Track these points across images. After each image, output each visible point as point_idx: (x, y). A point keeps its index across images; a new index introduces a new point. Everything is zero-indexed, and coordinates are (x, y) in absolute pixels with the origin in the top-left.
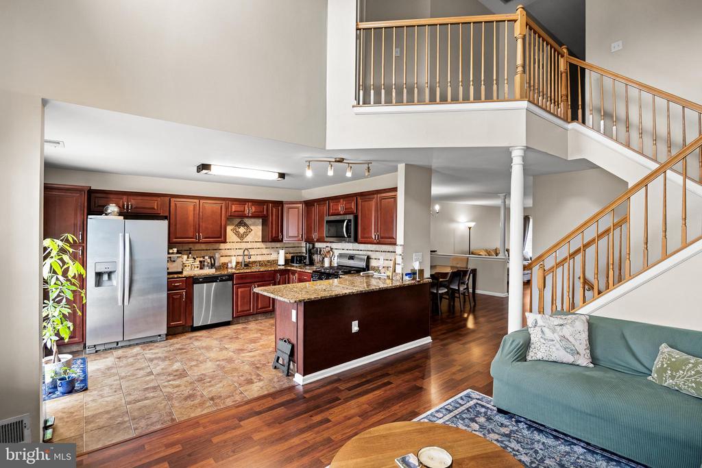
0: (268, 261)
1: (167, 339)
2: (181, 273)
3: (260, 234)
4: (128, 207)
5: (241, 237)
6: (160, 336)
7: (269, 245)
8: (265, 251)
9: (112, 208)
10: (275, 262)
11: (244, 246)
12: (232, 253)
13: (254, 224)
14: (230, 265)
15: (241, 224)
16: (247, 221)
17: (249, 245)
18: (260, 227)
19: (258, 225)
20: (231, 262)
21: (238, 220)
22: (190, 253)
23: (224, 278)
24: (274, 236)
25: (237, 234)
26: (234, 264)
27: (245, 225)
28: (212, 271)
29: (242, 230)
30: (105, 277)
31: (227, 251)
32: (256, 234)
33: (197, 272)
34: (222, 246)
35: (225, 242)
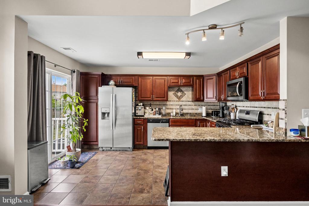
0: (196, 114)
1: (133, 151)
2: (143, 116)
3: (191, 96)
4: (120, 82)
5: (179, 98)
6: (129, 148)
7: (197, 103)
8: (194, 107)
9: (112, 82)
10: (201, 114)
11: (181, 103)
12: (174, 107)
13: (187, 91)
14: (172, 114)
15: (179, 90)
16: (183, 89)
17: (184, 103)
18: (191, 92)
19: (189, 91)
20: (172, 112)
21: (177, 88)
22: (150, 106)
23: (164, 121)
24: (197, 97)
25: (177, 96)
26: (174, 114)
27: (181, 91)
28: (160, 117)
29: (179, 94)
30: (106, 115)
31: (171, 106)
32: (188, 97)
33: (152, 116)
34: (168, 103)
35: (167, 100)
